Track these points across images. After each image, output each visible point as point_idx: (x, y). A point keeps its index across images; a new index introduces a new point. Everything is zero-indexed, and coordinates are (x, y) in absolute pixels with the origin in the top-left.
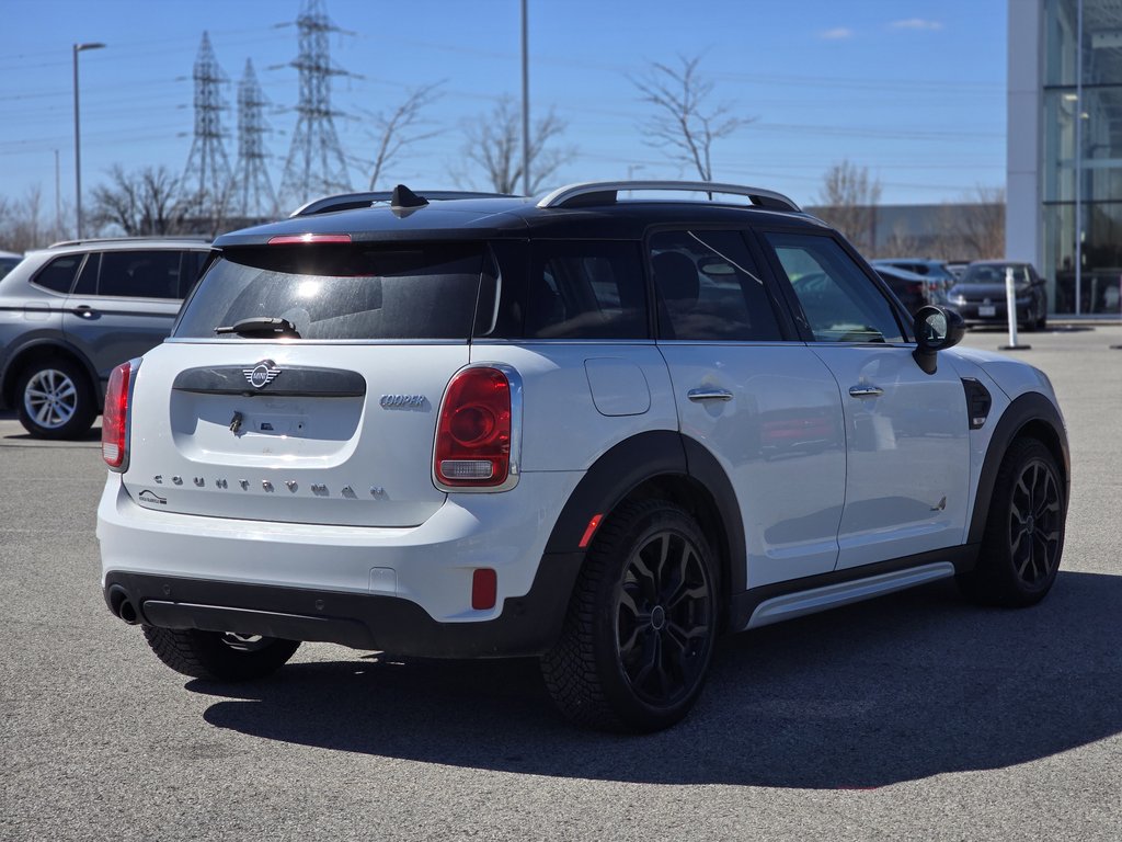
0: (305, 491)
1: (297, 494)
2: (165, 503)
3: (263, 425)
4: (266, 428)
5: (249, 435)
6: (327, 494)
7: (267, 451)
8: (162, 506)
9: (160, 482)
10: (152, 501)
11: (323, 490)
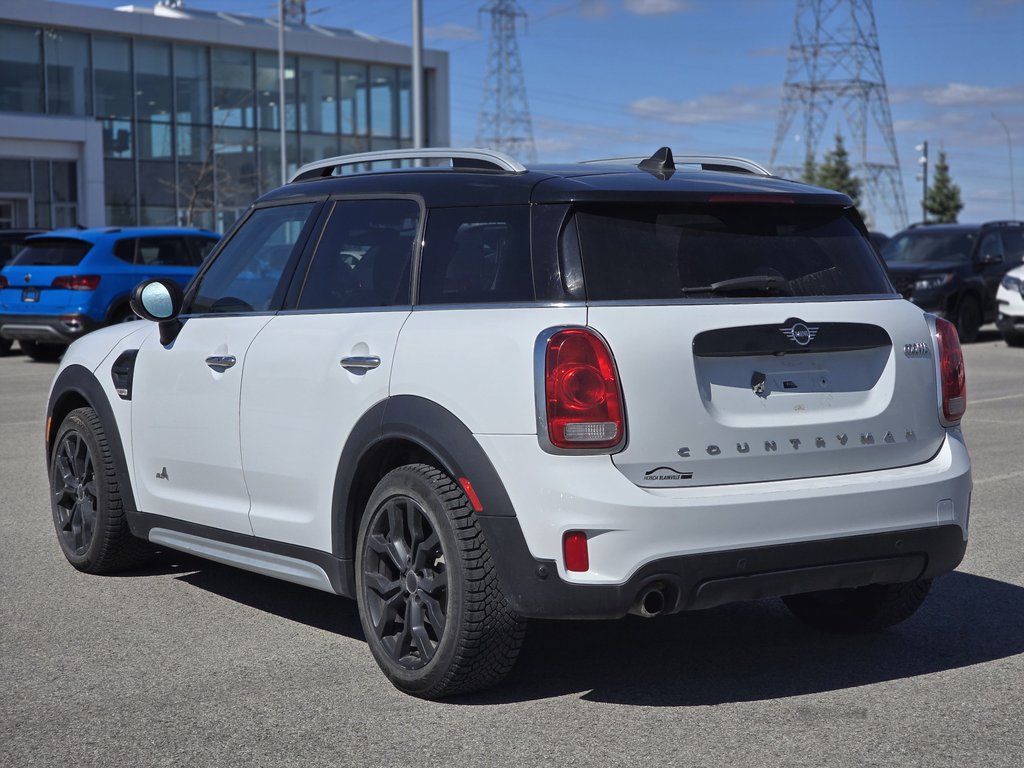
0: (854, 442)
1: (848, 445)
2: (690, 477)
3: (785, 383)
4: (788, 386)
5: (773, 395)
6: (873, 442)
7: (799, 408)
8: (686, 482)
9: (688, 455)
10: (674, 477)
11: (870, 439)
